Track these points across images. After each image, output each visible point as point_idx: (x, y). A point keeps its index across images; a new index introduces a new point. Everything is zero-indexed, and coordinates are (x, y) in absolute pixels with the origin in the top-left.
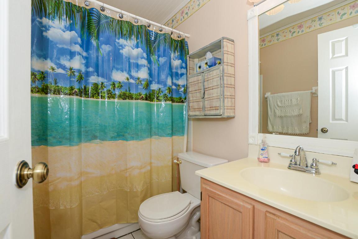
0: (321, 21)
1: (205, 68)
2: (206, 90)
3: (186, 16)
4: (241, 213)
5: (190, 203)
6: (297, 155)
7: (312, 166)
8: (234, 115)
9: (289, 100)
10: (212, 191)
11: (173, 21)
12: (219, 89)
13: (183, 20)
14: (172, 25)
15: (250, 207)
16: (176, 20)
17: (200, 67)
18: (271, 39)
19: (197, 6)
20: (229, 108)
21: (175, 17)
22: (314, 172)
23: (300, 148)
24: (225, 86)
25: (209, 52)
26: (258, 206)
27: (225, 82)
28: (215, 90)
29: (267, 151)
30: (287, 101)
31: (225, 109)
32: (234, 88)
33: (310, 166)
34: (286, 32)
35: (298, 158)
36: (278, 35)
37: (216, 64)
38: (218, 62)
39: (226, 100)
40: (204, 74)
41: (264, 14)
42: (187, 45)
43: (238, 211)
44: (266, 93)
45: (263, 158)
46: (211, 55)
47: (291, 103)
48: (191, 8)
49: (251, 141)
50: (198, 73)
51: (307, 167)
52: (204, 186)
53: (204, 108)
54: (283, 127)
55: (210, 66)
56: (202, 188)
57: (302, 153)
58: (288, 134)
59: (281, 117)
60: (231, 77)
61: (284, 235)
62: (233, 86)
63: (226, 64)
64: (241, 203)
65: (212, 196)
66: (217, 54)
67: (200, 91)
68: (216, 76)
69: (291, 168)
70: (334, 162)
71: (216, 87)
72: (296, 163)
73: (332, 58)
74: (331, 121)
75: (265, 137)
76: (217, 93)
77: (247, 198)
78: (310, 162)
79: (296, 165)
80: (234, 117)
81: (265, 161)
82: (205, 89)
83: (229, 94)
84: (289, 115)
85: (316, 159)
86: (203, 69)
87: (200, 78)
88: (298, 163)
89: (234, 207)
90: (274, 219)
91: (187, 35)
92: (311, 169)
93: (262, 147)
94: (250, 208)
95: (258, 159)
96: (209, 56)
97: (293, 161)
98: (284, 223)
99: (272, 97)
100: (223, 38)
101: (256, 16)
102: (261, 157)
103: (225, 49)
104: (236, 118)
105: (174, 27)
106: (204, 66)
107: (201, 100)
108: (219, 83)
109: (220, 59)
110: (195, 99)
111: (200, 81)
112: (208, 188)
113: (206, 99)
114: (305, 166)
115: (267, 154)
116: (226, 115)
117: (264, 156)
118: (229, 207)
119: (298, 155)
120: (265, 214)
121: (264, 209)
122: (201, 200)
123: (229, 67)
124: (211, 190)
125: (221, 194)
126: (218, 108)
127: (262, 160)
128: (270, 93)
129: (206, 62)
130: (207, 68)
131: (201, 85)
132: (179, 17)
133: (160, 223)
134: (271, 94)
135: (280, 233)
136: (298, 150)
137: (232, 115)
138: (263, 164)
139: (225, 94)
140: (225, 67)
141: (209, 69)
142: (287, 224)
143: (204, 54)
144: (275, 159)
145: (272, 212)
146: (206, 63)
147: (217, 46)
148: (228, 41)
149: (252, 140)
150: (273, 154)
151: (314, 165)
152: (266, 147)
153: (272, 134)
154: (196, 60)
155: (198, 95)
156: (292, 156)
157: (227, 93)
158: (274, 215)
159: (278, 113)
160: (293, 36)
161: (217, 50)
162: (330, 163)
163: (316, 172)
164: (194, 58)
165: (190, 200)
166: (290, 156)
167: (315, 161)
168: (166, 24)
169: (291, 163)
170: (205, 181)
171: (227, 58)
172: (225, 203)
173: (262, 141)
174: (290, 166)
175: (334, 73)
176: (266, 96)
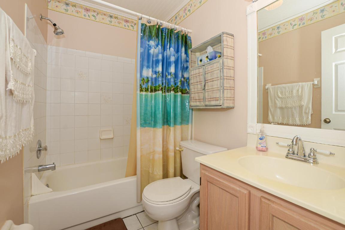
0: (323, 13)
1: (206, 61)
2: (207, 82)
3: (188, 13)
4: (238, 197)
5: (191, 188)
6: (294, 144)
7: (310, 156)
8: (233, 105)
9: (289, 92)
10: (210, 177)
11: (176, 18)
12: (219, 81)
13: (186, 16)
14: (175, 22)
15: (246, 192)
16: (179, 16)
17: (201, 61)
18: (272, 32)
19: (199, 3)
20: (229, 99)
21: (178, 13)
22: (312, 161)
23: (297, 138)
24: (225, 78)
25: (210, 46)
26: (253, 191)
27: (225, 75)
28: (215, 82)
29: (266, 140)
30: (287, 92)
31: (224, 100)
32: (234, 80)
33: (308, 155)
34: (287, 25)
35: (296, 148)
36: (278, 28)
37: (217, 57)
38: (218, 55)
39: (226, 91)
40: (204, 67)
41: (263, 9)
42: (190, 40)
43: (235, 196)
44: (267, 85)
45: (261, 147)
46: (212, 49)
47: (292, 93)
48: (193, 5)
49: (249, 130)
50: (199, 66)
51: (305, 156)
52: (203, 171)
53: (204, 99)
54: (283, 118)
55: (210, 60)
56: (201, 173)
57: (300, 143)
58: (289, 124)
59: (281, 108)
60: (230, 69)
61: (278, 219)
62: (233, 78)
63: (226, 57)
64: (238, 189)
65: (210, 182)
66: (218, 48)
67: (201, 83)
68: (216, 69)
69: (288, 157)
70: (332, 153)
71: (216, 79)
72: (294, 152)
73: (336, 52)
74: (334, 112)
75: (264, 127)
76: (217, 85)
77: (243, 184)
78: (307, 152)
79: (294, 154)
80: (233, 108)
81: (263, 150)
82: (206, 80)
83: (228, 86)
84: (290, 106)
85: (313, 149)
86: (204, 62)
87: (201, 70)
88: (296, 152)
89: (231, 191)
90: (269, 204)
91: (189, 30)
92: (309, 158)
93: (260, 136)
94: (246, 194)
95: (257, 148)
96: (210, 50)
97: (291, 151)
98: (279, 208)
99: (273, 88)
100: (223, 33)
101: (255, 11)
102: (259, 146)
103: (225, 43)
104: (235, 108)
105: (177, 24)
106: (205, 60)
107: (203, 91)
108: (219, 76)
109: (221, 53)
110: (196, 90)
111: (201, 74)
112: (207, 174)
113: (207, 91)
114: (303, 155)
115: (265, 143)
116: (225, 105)
117: (262, 145)
118: (227, 192)
119: (296, 145)
120: (261, 199)
121: (260, 194)
122: (201, 185)
123: (229, 60)
124: (210, 175)
125: (219, 179)
126: (218, 99)
127: (260, 149)
128: (270, 84)
129: (207, 55)
130: (208, 61)
131: (202, 77)
132: (182, 13)
133: (162, 206)
134: (272, 85)
135: (274, 218)
136: (295, 140)
137: (231, 105)
138: (261, 153)
139: (225, 85)
140: (225, 60)
141: (209, 62)
142: (281, 209)
143: (206, 48)
144: (273, 148)
145: (267, 198)
146: (207, 57)
147: (217, 41)
148: (228, 36)
149: (251, 129)
150: (271, 143)
151: (312, 155)
152: (265, 136)
153: (271, 124)
154: (198, 54)
155: (199, 86)
156: (290, 146)
157: (227, 84)
158: (269, 200)
159: (279, 103)
160: (294, 29)
161: (217, 44)
162: (328, 153)
163: (314, 162)
164: (195, 52)
165: (191, 186)
166: (288, 146)
167: (313, 151)
168: (170, 21)
169: (289, 152)
170: (204, 167)
171: (227, 52)
172: (223, 188)
173: (261, 130)
174: (287, 156)
175: (336, 66)
176: (267, 87)
